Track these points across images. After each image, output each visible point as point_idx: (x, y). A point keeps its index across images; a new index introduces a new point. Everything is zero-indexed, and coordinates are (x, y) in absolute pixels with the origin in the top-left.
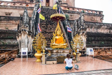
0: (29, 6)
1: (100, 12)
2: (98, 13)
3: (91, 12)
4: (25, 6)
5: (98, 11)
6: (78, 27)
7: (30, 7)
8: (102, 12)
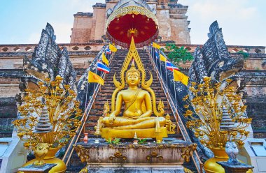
0: (91, 50)
1: (258, 49)
2: (253, 52)
3: (234, 52)
4: (84, 50)
5: (252, 47)
6: (207, 68)
7: (93, 52)
8: (264, 48)
